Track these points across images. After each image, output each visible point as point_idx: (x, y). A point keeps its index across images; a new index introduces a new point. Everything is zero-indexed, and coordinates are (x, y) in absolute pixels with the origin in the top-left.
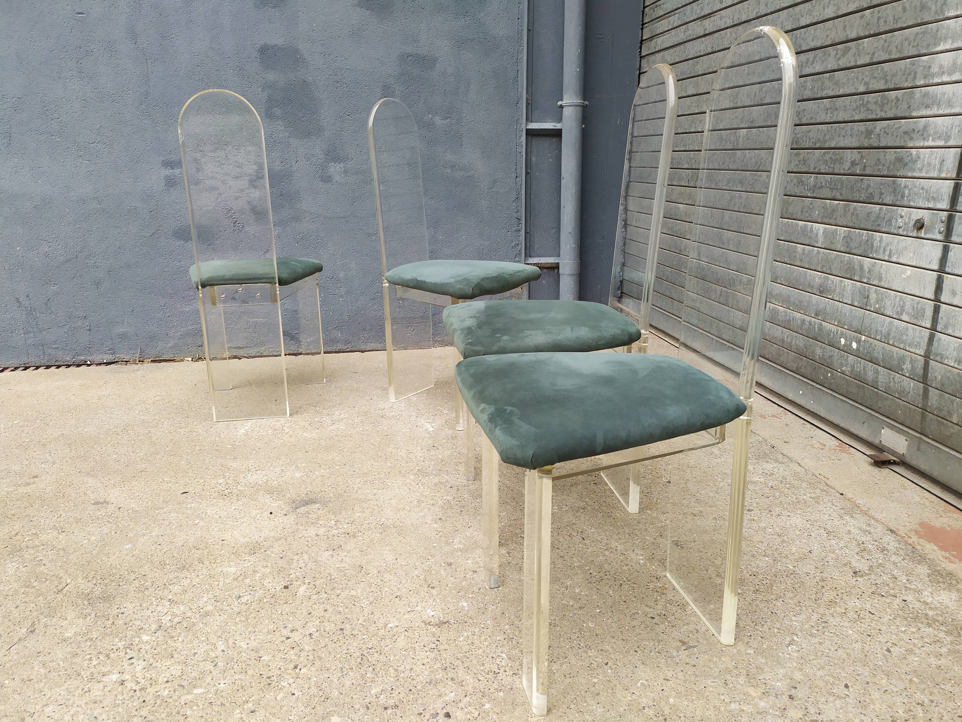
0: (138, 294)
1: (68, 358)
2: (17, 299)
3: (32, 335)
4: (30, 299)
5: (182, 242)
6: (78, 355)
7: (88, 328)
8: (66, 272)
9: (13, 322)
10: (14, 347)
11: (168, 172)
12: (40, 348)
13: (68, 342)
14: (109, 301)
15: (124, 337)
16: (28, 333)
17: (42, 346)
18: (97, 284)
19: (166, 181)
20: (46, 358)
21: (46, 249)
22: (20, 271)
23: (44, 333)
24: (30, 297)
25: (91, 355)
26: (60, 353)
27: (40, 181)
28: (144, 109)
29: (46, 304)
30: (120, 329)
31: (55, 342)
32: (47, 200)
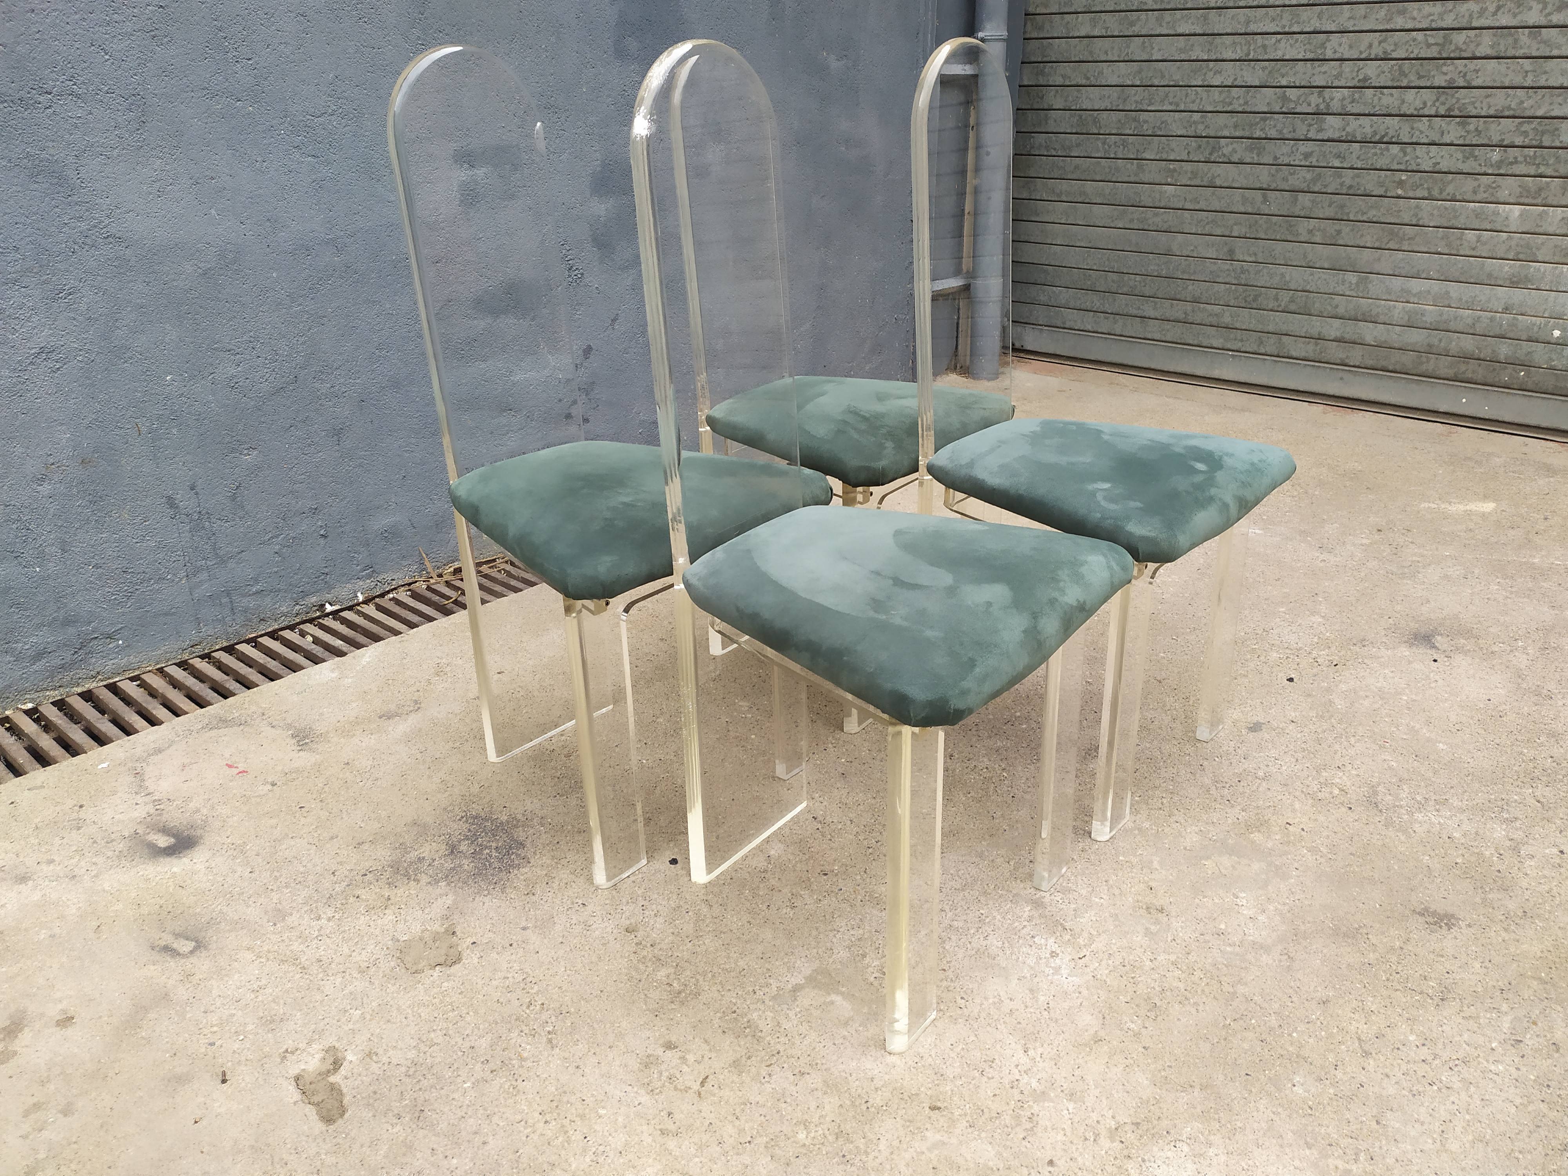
0: (414, 441)
1: (284, 609)
2: (169, 498)
3: (204, 576)
4: (197, 494)
5: (489, 320)
6: (305, 594)
7: (322, 532)
8: (275, 418)
9: (161, 556)
10: (166, 614)
11: (463, 174)
12: (224, 600)
13: (283, 573)
14: (360, 466)
15: (391, 535)
16: (197, 571)
17: (229, 595)
18: (338, 433)
19: (462, 195)
20: (240, 619)
21: (232, 371)
22: (175, 431)
23: (231, 564)
24: (198, 489)
25: (330, 588)
26: (268, 600)
27: (213, 211)
28: (419, 38)
29: (233, 498)
30: (382, 522)
31: (256, 581)
32: (231, 256)
